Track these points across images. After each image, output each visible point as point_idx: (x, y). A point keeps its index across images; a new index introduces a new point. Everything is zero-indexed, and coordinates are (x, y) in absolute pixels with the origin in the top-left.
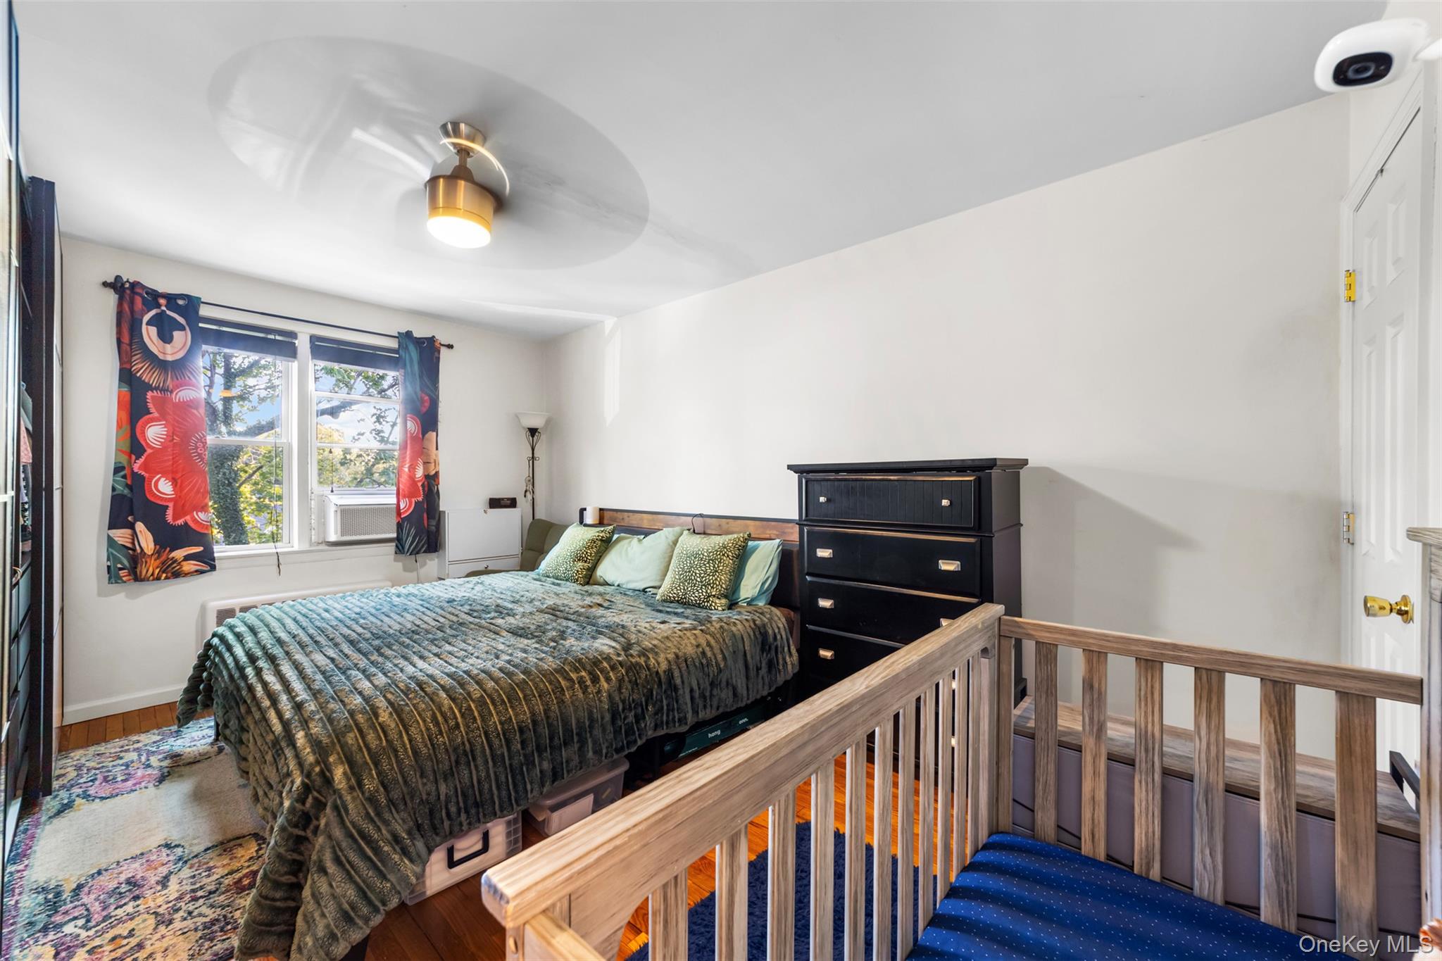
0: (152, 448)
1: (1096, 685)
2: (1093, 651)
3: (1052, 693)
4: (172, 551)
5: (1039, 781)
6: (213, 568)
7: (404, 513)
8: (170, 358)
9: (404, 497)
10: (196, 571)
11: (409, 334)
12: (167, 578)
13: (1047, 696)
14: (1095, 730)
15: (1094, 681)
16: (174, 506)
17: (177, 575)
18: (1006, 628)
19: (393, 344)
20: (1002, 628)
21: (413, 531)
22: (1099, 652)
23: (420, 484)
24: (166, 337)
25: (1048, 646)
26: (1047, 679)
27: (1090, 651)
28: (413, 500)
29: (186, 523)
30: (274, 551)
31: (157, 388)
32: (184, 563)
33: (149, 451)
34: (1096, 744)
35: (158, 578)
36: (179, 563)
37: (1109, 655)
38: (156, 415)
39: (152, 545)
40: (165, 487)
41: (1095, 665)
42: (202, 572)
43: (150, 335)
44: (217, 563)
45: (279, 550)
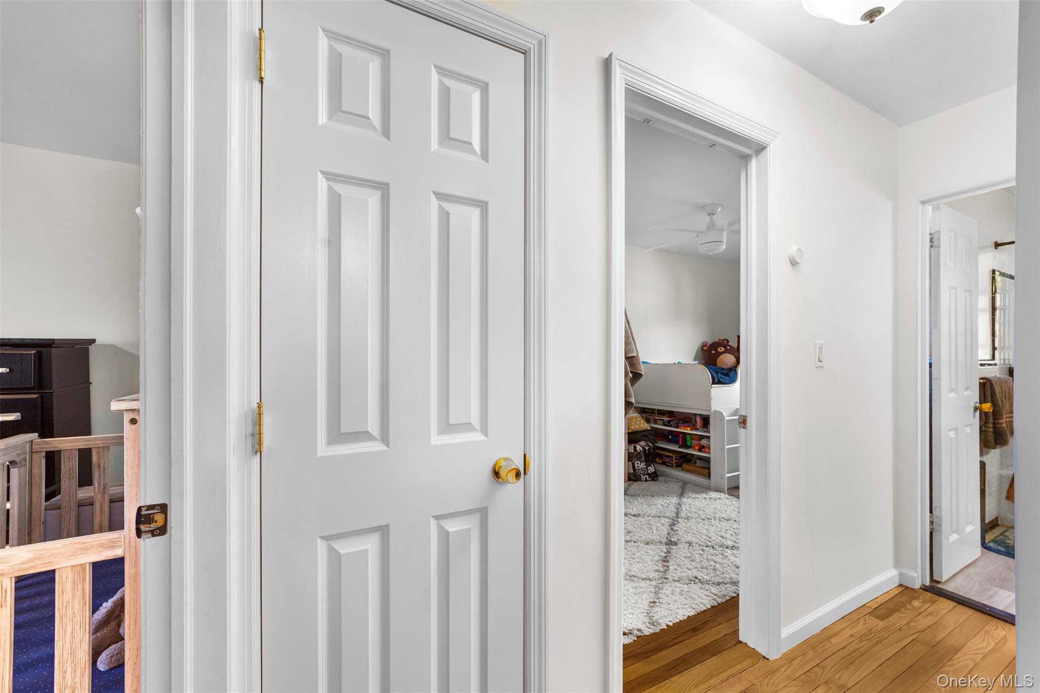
1: (102, 465)
2: (100, 447)
3: (73, 477)
5: (64, 531)
13: (70, 479)
14: (101, 490)
15: (101, 463)
18: (37, 446)
20: (33, 447)
22: (104, 447)
25: (70, 451)
26: (70, 471)
27: (98, 447)
34: (102, 497)
37: (110, 447)
41: (101, 454)
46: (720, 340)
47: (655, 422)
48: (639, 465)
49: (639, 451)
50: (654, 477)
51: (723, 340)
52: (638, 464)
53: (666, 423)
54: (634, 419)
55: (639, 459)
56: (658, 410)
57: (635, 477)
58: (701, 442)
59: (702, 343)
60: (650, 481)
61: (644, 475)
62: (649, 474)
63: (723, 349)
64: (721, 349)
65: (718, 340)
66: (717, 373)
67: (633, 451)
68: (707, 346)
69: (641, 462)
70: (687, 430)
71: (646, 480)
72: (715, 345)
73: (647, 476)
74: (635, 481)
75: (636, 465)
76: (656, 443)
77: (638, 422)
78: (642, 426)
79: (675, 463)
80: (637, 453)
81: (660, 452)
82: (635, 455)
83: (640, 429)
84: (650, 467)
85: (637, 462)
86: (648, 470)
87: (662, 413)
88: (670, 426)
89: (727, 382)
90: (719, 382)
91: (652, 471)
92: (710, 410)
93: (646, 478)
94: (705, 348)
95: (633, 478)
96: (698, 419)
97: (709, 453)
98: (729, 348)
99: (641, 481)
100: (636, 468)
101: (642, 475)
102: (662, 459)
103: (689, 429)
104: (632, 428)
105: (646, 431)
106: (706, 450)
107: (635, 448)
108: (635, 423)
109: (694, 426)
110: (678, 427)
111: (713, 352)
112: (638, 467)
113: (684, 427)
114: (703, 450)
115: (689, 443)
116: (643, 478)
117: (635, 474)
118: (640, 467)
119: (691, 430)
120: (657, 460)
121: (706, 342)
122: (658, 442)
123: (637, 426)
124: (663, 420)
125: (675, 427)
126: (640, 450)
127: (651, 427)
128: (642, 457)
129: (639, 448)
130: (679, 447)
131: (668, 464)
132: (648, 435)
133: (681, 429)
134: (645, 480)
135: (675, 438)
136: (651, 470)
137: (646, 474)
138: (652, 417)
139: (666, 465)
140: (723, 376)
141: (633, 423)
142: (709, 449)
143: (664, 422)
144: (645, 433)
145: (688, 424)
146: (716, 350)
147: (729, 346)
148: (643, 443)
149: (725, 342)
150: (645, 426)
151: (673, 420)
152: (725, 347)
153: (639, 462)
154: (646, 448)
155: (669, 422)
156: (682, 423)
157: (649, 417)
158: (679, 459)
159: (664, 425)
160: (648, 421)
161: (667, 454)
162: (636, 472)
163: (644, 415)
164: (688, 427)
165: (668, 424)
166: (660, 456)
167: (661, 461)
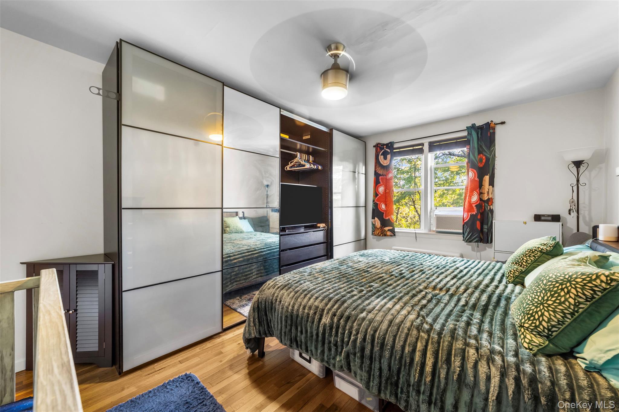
0: (381, 194)
4: (384, 227)
6: (395, 235)
7: (466, 219)
8: (385, 165)
9: (466, 212)
10: (390, 235)
11: (473, 126)
12: (382, 236)
16: (386, 213)
17: (385, 235)
19: (465, 134)
21: (468, 230)
23: (474, 205)
24: (385, 158)
28: (469, 214)
29: (389, 219)
30: (414, 232)
31: (382, 175)
32: (388, 232)
33: (380, 195)
35: (380, 236)
36: (386, 232)
38: (382, 183)
39: (379, 225)
40: (383, 206)
42: (392, 236)
43: (381, 158)
44: (396, 234)
45: (416, 232)
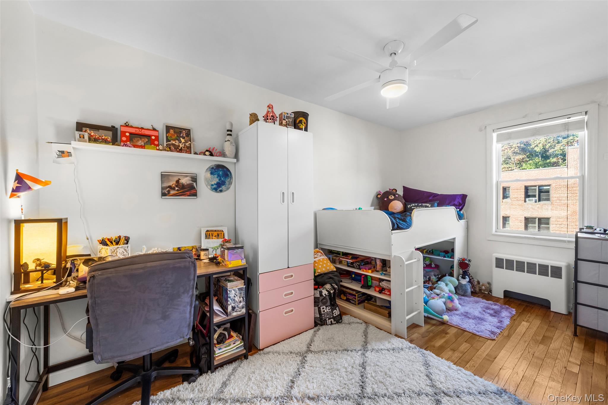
46: (390, 190)
47: (341, 262)
48: (325, 309)
49: (325, 296)
50: (338, 320)
51: (392, 190)
52: (323, 308)
53: (349, 265)
54: (321, 262)
55: (324, 304)
56: (343, 252)
57: (321, 322)
58: (381, 284)
59: (377, 192)
60: (335, 324)
61: (329, 319)
62: (334, 318)
63: (393, 197)
64: (391, 197)
65: (389, 190)
66: (395, 218)
67: (319, 296)
68: (380, 195)
69: (326, 307)
70: (369, 272)
71: (332, 324)
72: (387, 194)
73: (332, 320)
74: (322, 325)
75: (322, 310)
76: (341, 281)
77: (325, 265)
78: (328, 268)
79: (358, 301)
80: (323, 298)
81: (344, 289)
82: (320, 300)
83: (326, 272)
84: (335, 311)
85: (323, 307)
86: (333, 314)
87: (346, 255)
88: (353, 267)
89: (405, 227)
90: (399, 228)
91: (337, 315)
92: (390, 256)
93: (331, 321)
94: (379, 196)
95: (320, 323)
96: (378, 263)
97: (390, 295)
98: (397, 196)
99: (327, 325)
100: (322, 312)
101: (327, 319)
102: (346, 296)
103: (370, 271)
104: (319, 271)
105: (332, 272)
106: (386, 292)
107: (321, 293)
108: (322, 265)
109: (374, 267)
110: (360, 269)
111: (386, 199)
112: (324, 311)
113: (366, 269)
114: (383, 292)
115: (370, 284)
116: (329, 322)
117: (321, 318)
118: (326, 311)
119: (372, 272)
120: (342, 296)
121: (379, 191)
122: (343, 280)
123: (324, 269)
124: (347, 261)
125: (357, 269)
126: (325, 294)
127: (336, 267)
128: (327, 301)
129: (325, 292)
130: (361, 287)
131: (352, 301)
132: (333, 277)
133: (363, 271)
134: (330, 323)
135: (357, 278)
136: (336, 313)
137: (331, 318)
138: (338, 258)
139: (350, 302)
140: (401, 222)
141: (320, 266)
142: (389, 291)
143: (347, 263)
144: (331, 275)
145: (369, 266)
146: (388, 197)
147: (398, 194)
148: (328, 286)
149: (394, 191)
150: (331, 267)
151: (356, 262)
152: (394, 195)
153: (325, 307)
154: (332, 292)
155: (352, 263)
156: (363, 265)
157: (335, 258)
158: (360, 297)
159: (348, 266)
160: (333, 262)
161: (351, 292)
162: (322, 317)
163: (331, 256)
164: (369, 269)
165: (351, 265)
166: (345, 293)
167: (345, 298)
